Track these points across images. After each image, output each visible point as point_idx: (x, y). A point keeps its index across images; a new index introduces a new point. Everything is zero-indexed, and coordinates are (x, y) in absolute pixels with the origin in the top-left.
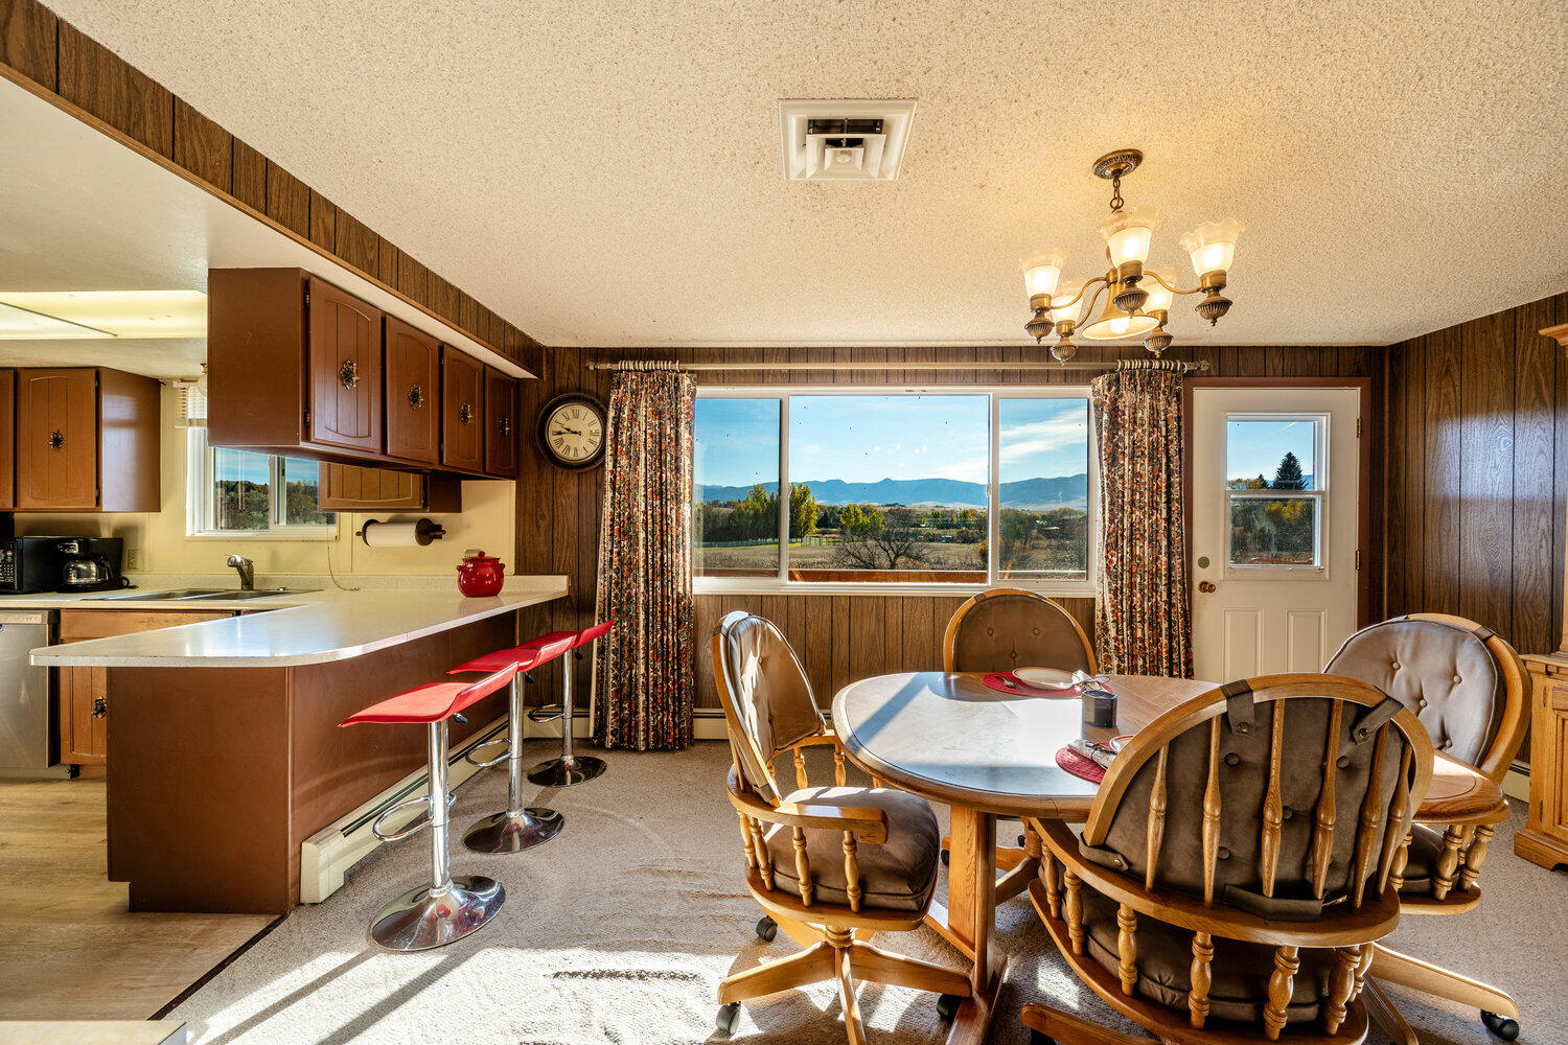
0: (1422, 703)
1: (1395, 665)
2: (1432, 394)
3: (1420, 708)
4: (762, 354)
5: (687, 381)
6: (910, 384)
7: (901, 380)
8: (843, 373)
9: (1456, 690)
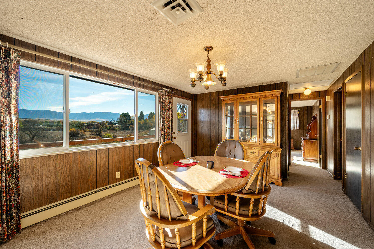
0: (231, 153)
1: (226, 148)
2: (200, 104)
3: (231, 154)
4: (58, 54)
5: (15, 54)
6: (116, 82)
7: (113, 80)
8: (94, 72)
9: (236, 150)
